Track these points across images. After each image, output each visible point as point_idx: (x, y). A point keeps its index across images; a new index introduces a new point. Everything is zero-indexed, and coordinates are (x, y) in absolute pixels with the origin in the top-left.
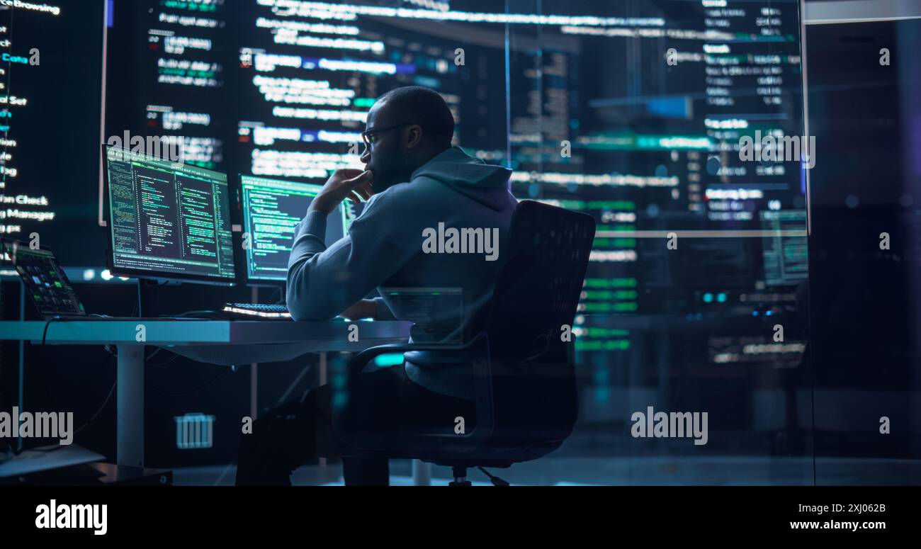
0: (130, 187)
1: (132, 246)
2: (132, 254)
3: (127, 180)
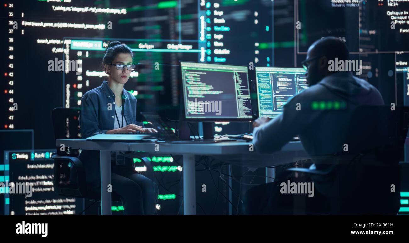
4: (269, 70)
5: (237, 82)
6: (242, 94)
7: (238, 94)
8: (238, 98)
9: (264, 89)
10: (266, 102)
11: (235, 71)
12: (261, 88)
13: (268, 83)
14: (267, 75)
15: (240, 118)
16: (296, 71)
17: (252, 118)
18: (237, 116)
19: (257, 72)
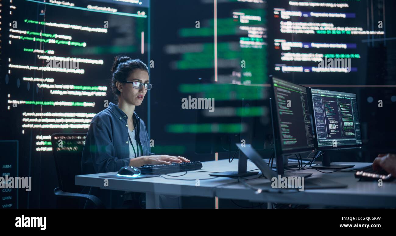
4: (320, 93)
5: (303, 105)
6: (307, 120)
7: (305, 120)
8: (306, 123)
9: (319, 114)
10: (321, 129)
11: (301, 92)
12: (317, 112)
13: (321, 107)
14: (319, 97)
15: (309, 147)
16: (338, 94)
17: (313, 147)
18: (307, 146)
19: (312, 94)
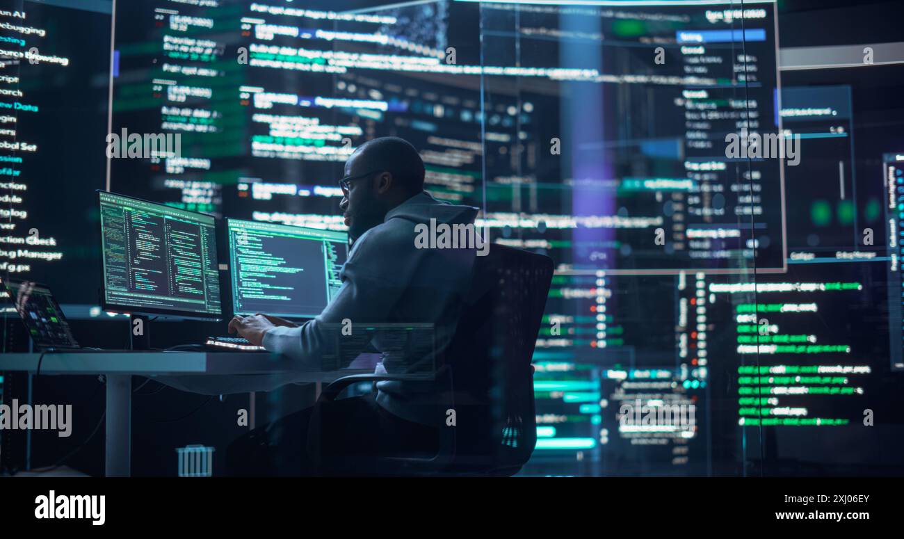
0: (122, 230)
1: (123, 284)
2: (123, 291)
3: (119, 224)
